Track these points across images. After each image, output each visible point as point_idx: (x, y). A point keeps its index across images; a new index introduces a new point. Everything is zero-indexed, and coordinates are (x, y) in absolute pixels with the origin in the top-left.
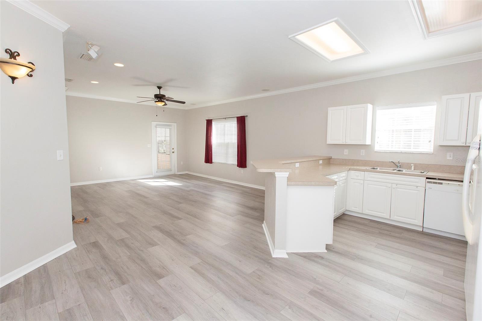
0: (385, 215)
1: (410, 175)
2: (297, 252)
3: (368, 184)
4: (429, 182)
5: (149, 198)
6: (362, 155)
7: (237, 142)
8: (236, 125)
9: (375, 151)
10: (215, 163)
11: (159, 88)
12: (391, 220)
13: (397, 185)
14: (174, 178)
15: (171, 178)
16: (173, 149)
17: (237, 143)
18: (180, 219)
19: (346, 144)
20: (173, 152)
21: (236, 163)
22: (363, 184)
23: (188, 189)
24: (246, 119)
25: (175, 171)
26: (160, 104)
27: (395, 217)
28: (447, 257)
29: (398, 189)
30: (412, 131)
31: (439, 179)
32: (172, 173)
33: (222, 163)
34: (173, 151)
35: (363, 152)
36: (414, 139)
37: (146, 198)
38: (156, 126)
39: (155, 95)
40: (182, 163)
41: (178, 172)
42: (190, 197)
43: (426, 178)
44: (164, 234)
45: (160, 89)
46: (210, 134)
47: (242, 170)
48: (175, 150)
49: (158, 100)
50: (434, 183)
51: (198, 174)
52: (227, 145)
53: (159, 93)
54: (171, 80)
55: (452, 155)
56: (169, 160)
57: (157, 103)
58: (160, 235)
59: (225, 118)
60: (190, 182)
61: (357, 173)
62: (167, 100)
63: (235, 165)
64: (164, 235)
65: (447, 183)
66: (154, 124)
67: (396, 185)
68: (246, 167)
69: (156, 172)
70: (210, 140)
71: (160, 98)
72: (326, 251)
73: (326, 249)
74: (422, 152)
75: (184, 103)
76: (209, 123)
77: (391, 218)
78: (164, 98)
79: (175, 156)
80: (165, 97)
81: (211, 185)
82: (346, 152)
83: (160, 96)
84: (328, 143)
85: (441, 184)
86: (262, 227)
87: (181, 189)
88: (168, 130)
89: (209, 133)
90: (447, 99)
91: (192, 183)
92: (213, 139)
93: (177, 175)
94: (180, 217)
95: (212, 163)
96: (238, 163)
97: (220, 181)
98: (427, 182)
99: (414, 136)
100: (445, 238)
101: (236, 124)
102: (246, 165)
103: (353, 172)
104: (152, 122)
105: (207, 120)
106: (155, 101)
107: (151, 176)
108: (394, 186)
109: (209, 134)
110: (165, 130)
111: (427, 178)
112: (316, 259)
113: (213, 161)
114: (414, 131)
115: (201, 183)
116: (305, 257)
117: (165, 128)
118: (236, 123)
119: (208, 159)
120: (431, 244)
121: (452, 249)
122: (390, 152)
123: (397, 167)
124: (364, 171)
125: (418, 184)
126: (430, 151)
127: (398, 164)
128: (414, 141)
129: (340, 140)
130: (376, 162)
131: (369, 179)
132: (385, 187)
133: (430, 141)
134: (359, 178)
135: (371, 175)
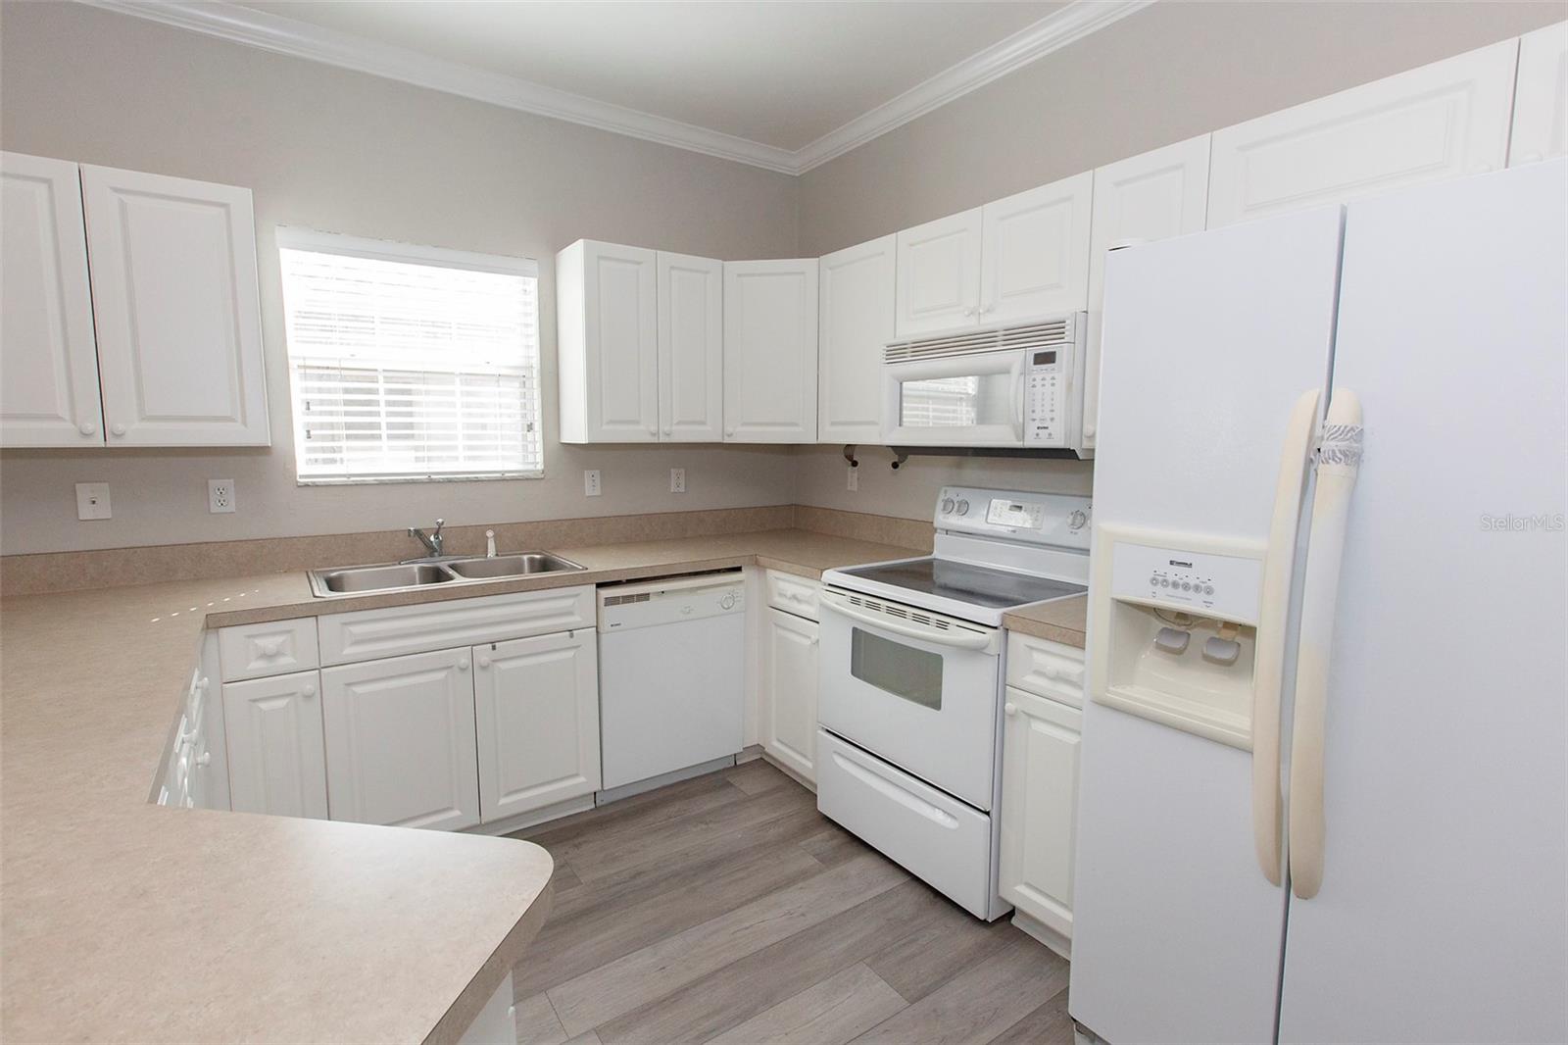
3: (349, 685)
4: (608, 602)
9: (301, 482)
12: (487, 823)
13: (494, 648)
19: (112, 443)
22: (318, 695)
29: (501, 667)
31: (630, 582)
35: (223, 492)
36: (464, 415)
43: (594, 586)
50: (628, 599)
55: (599, 480)
61: (266, 635)
65: (658, 592)
67: (490, 646)
74: (507, 475)
82: (93, 500)
85: (645, 597)
98: (602, 602)
99: (465, 405)
103: (230, 636)
108: (484, 654)
111: (599, 586)
123: (431, 550)
124: (313, 611)
125: (574, 620)
126: (531, 467)
127: (432, 538)
128: (390, 426)
129: (59, 418)
130: (315, 540)
131: (350, 651)
132: (441, 675)
133: (530, 427)
134: (286, 661)
135: (357, 629)
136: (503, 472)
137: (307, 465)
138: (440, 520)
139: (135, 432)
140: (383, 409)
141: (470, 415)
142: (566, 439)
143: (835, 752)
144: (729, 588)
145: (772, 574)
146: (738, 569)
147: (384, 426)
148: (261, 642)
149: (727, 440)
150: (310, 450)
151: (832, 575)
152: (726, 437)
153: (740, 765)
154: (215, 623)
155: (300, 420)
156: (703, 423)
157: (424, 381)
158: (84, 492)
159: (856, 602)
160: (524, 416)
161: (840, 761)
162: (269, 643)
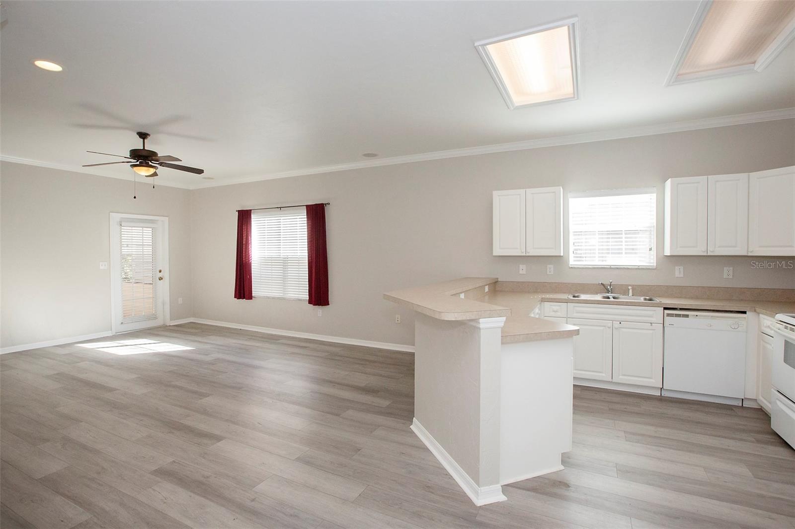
0: (604, 375)
1: (627, 304)
2: (515, 481)
4: (668, 315)
5: (118, 390)
6: (550, 273)
7: (307, 254)
8: (306, 222)
9: (570, 266)
10: (260, 297)
11: (143, 136)
12: (614, 383)
13: (620, 323)
14: (163, 333)
15: (157, 335)
16: (160, 271)
17: (307, 257)
18: (219, 439)
19: (527, 255)
20: (161, 279)
21: (307, 297)
23: (208, 358)
24: (327, 209)
25: (165, 317)
26: (144, 171)
27: (621, 377)
28: (725, 437)
29: (622, 329)
30: (622, 234)
31: (681, 309)
32: (159, 322)
33: (273, 298)
34: (160, 275)
35: (550, 269)
36: (626, 245)
37: (111, 390)
38: (121, 222)
39: (131, 151)
40: (180, 301)
41: (171, 320)
42: (220, 376)
43: (663, 308)
44: (191, 492)
45: (144, 139)
46: (247, 239)
47: (319, 310)
48: (166, 274)
49: (138, 163)
50: (679, 316)
51: (218, 322)
52: (285, 263)
53: (142, 148)
54: (175, 119)
55: (682, 270)
56: (151, 296)
57: (135, 169)
58: (183, 496)
59: (280, 208)
60: (205, 341)
61: (555, 306)
62: (161, 164)
63: (304, 300)
64: (192, 495)
65: (694, 315)
66: (116, 217)
67: (619, 322)
68: (329, 304)
69: (120, 323)
70: (245, 253)
71: (142, 157)
72: (562, 467)
73: (562, 464)
75: (200, 172)
76: (244, 217)
77: (614, 380)
78: (154, 158)
79: (164, 288)
80: (157, 156)
81: (258, 344)
82: (523, 269)
83: (144, 154)
84: (495, 254)
85: (687, 316)
86: (412, 432)
87: (192, 360)
88: (148, 232)
89: (244, 237)
90: (678, 184)
91: (212, 344)
92: (252, 251)
93: (170, 326)
94: (217, 432)
95: (252, 299)
96: (309, 298)
97: (275, 335)
98: (666, 315)
99: (626, 242)
100: (698, 404)
101: (306, 219)
102: (328, 299)
103: (547, 304)
104: (111, 213)
105: (239, 211)
106: (131, 165)
107: (109, 334)
108: (616, 325)
109: (244, 240)
110: (143, 230)
111: (665, 309)
112: (556, 490)
113: (253, 295)
114: (626, 234)
115: (234, 341)
116: (534, 490)
117: (143, 227)
118: (306, 217)
119: (243, 289)
120: (690, 417)
121: (720, 422)
122: (594, 268)
123: (608, 291)
124: (567, 301)
125: (653, 320)
126: (652, 264)
127: (609, 287)
128: (626, 249)
129: (517, 249)
130: (573, 284)
131: (575, 315)
132: (602, 328)
133: (650, 249)
134: (559, 314)
135: (578, 309)
136: (639, 266)
137: (572, 262)
138: (611, 281)
139: (532, 252)
140: (624, 243)
141: (628, 245)
142: (665, 255)
143: (777, 399)
144: (736, 320)
145: (761, 315)
146: (745, 312)
147: (624, 249)
148: (554, 307)
149: (750, 254)
150: (574, 257)
151: (780, 316)
152: (749, 253)
153: (745, 407)
154: (543, 300)
155: (572, 248)
156: (735, 247)
157: (635, 233)
158: (521, 267)
159: (786, 327)
160: (650, 245)
161: (779, 403)
162: (555, 308)
